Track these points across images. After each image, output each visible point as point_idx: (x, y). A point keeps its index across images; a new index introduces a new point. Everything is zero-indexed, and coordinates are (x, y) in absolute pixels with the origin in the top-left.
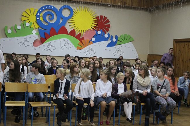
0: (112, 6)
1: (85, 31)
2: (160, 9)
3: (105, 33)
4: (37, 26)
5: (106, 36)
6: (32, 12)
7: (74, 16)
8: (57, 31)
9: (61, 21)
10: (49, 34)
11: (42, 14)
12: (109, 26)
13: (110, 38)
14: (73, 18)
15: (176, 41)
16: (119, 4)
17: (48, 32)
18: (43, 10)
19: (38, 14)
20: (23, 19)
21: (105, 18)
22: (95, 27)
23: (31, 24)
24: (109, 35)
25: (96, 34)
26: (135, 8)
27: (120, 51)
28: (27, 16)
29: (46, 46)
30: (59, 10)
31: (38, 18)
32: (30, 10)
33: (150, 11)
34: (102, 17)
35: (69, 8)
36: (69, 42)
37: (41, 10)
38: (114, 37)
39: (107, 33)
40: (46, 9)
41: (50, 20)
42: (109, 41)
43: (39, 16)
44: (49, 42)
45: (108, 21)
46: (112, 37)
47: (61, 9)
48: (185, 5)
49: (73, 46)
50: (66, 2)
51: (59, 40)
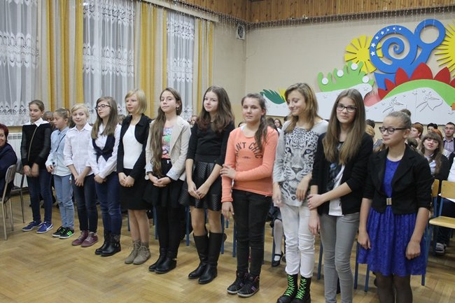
4: (372, 68)
6: (363, 43)
7: (446, 39)
8: (410, 76)
9: (420, 52)
10: (393, 81)
11: (380, 45)
14: (444, 43)
17: (392, 78)
18: (382, 37)
23: (360, 65)
28: (355, 51)
29: (387, 106)
30: (413, 31)
32: (359, 39)
36: (435, 94)
37: (377, 38)
40: (387, 34)
41: (399, 54)
43: (374, 49)
44: (393, 97)
47: (420, 29)
49: (444, 101)
50: (423, 13)
51: (412, 91)
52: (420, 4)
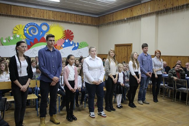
0: (75, 23)
1: (57, 40)
2: (106, 25)
3: (71, 41)
4: (25, 37)
5: (71, 43)
6: (21, 27)
7: (50, 30)
8: (39, 41)
9: (41, 33)
10: (33, 42)
11: (28, 29)
12: (73, 36)
13: (74, 45)
14: (49, 31)
15: (117, 46)
16: (79, 22)
17: (32, 41)
18: (28, 26)
19: (25, 29)
20: (15, 32)
21: (70, 31)
22: (64, 37)
23: (20, 36)
24: (73, 42)
25: (65, 42)
26: (89, 25)
27: (80, 52)
28: (18, 30)
29: (31, 51)
30: (39, 26)
31: (25, 32)
32: (19, 26)
33: (98, 27)
34: (68, 30)
35: (47, 25)
37: (27, 26)
38: (76, 43)
39: (72, 41)
40: (30, 25)
41: (34, 33)
42: (73, 46)
43: (26, 30)
44: (34, 48)
45: (72, 33)
46: (75, 44)
47: (41, 25)
48: (123, 23)
50: (44, 20)
51: (40, 46)
52: (43, 17)
